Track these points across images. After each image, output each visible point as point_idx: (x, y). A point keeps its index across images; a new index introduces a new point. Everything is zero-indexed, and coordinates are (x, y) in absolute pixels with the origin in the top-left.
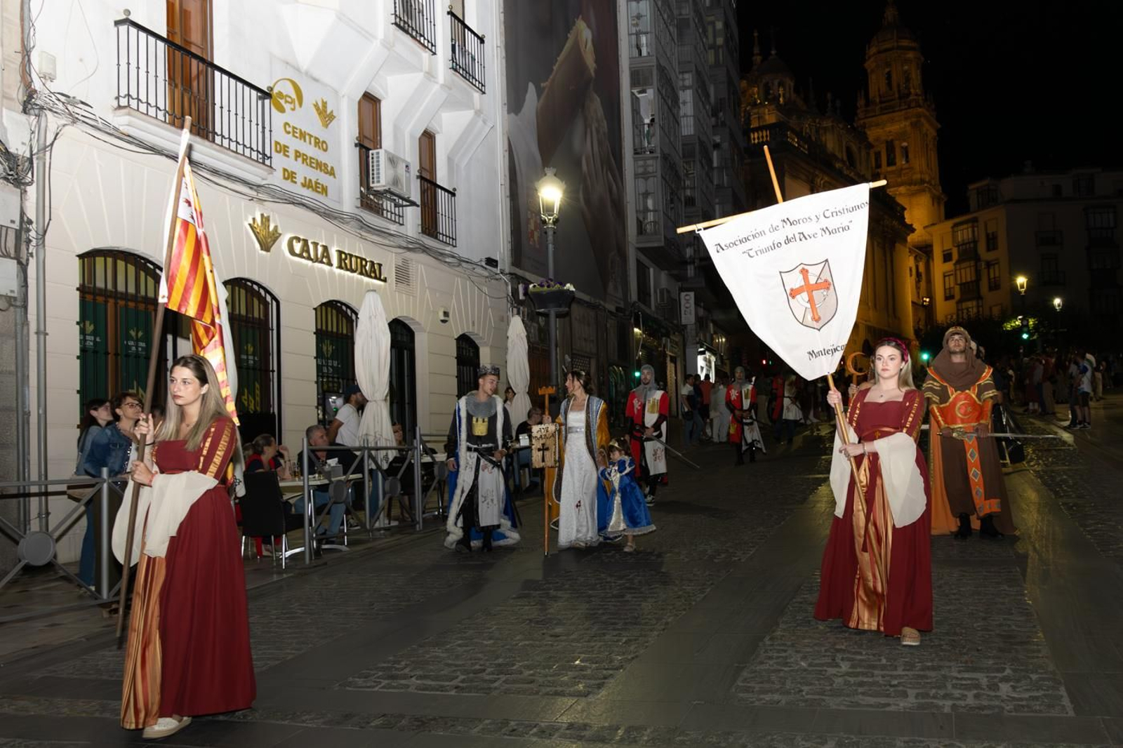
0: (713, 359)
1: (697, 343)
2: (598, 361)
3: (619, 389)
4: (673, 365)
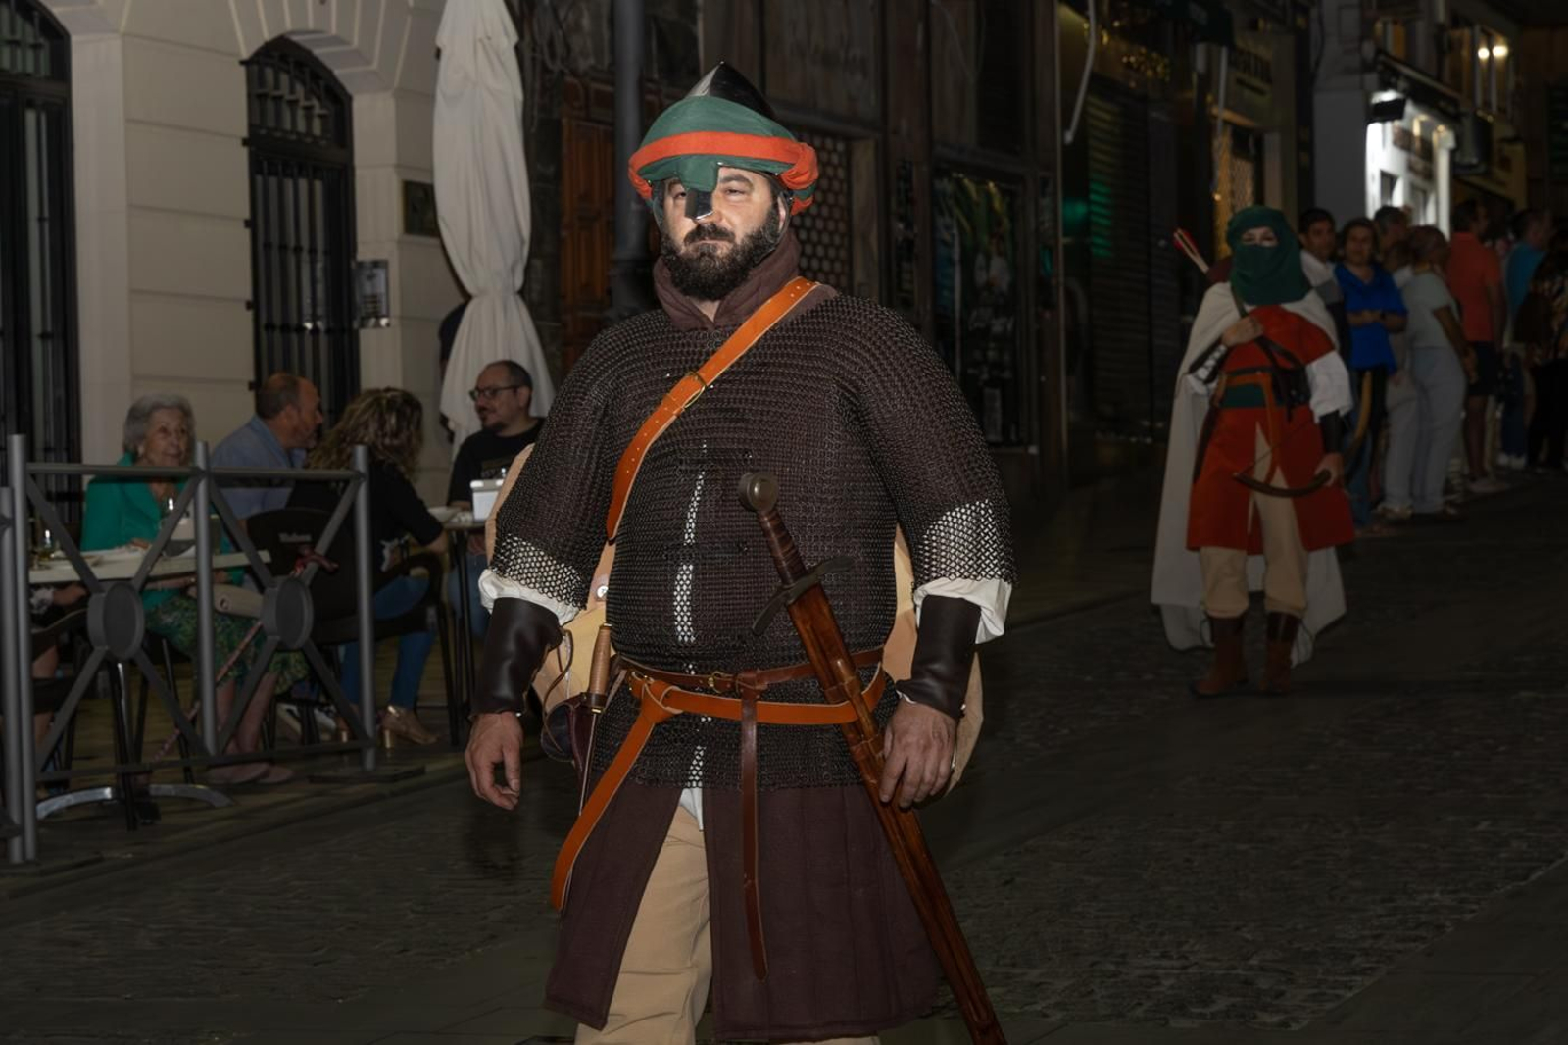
0: (1443, 138)
1: (1367, 67)
2: (883, 154)
3: (981, 278)
4: (1246, 168)
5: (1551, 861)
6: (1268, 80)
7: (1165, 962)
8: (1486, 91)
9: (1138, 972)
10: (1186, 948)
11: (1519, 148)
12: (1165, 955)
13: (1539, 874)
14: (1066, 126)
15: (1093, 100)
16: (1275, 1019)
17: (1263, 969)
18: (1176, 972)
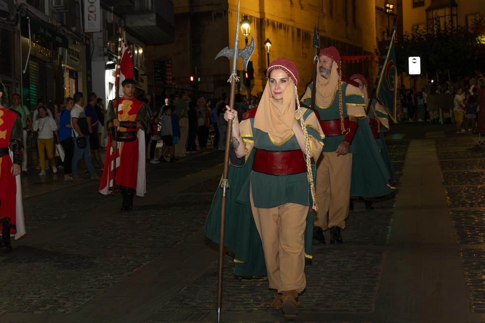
1: (105, 55)
5: (140, 266)
6: (79, 58)
7: (35, 296)
8: (137, 61)
9: (28, 299)
10: (41, 292)
11: (146, 77)
12: (35, 294)
13: (136, 270)
14: (23, 69)
15: (31, 62)
16: (62, 310)
17: (60, 297)
18: (37, 298)
